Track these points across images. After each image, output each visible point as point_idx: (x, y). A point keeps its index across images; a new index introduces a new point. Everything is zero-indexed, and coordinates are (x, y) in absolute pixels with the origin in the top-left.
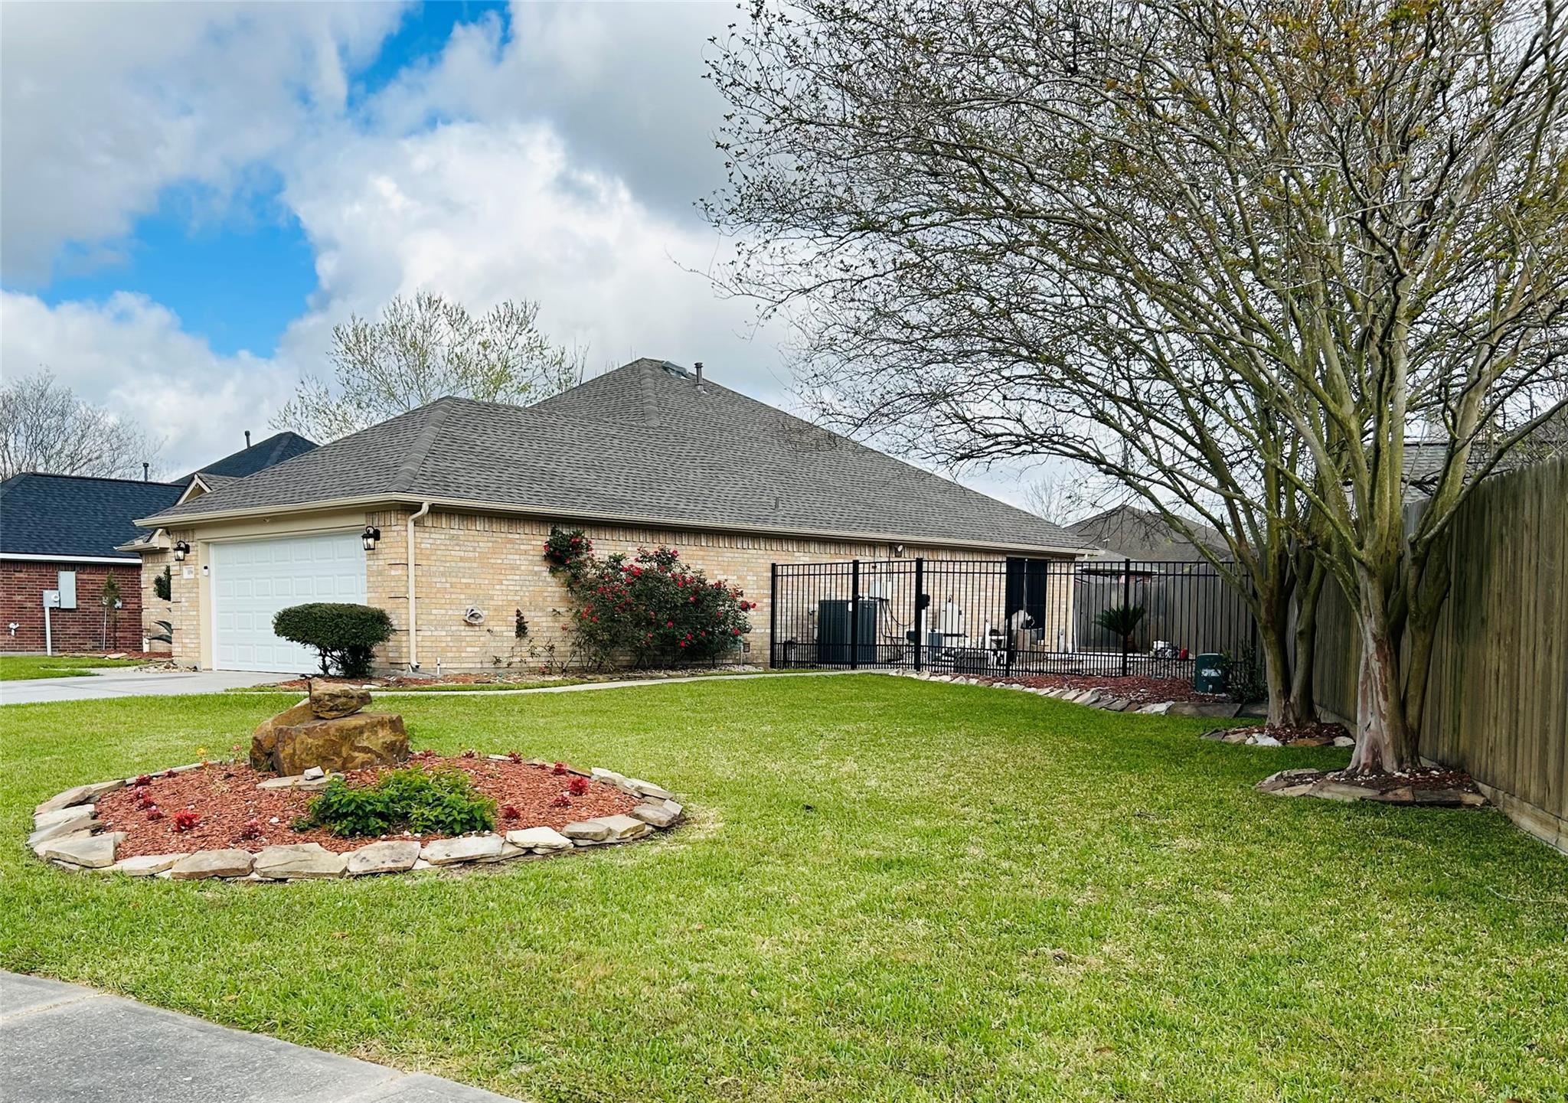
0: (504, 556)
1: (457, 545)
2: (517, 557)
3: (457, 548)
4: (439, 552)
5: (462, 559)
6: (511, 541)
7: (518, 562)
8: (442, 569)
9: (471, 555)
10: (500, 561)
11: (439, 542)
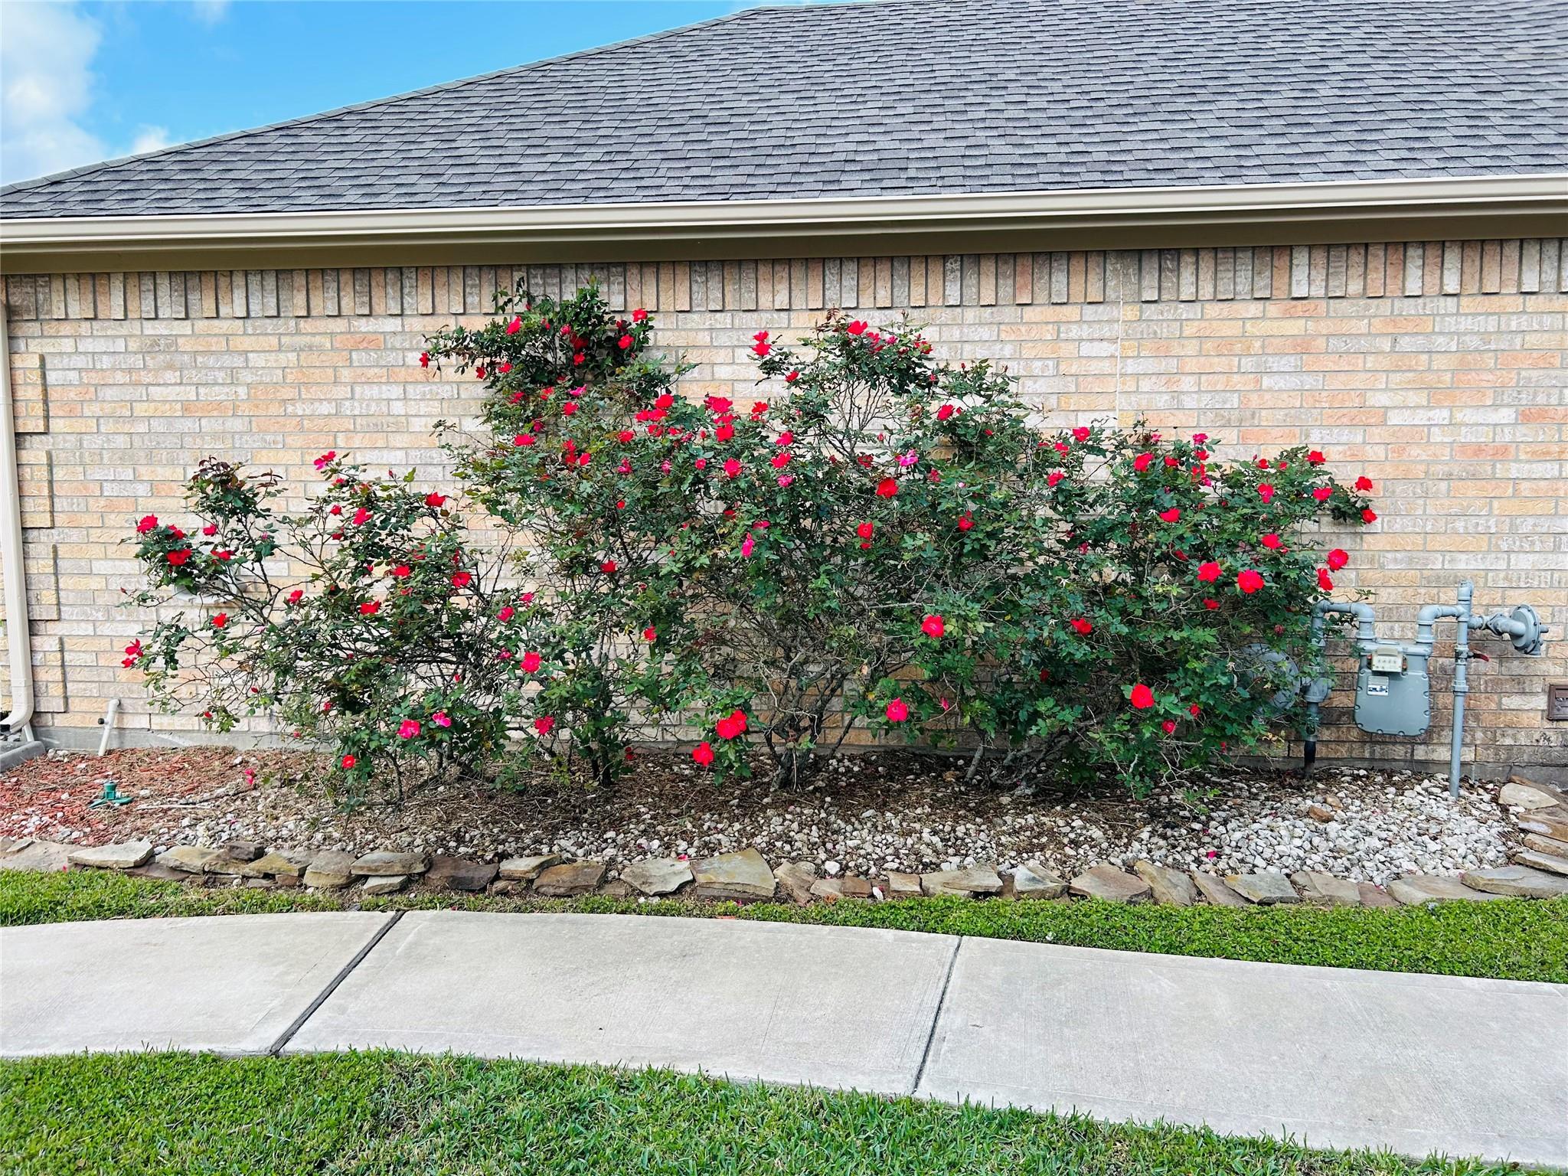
0: (343, 392)
1: (170, 367)
2: (396, 391)
3: (171, 376)
4: (109, 393)
5: (186, 407)
6: (368, 343)
7: (398, 408)
8: (121, 441)
9: (220, 393)
10: (326, 408)
11: (106, 362)
